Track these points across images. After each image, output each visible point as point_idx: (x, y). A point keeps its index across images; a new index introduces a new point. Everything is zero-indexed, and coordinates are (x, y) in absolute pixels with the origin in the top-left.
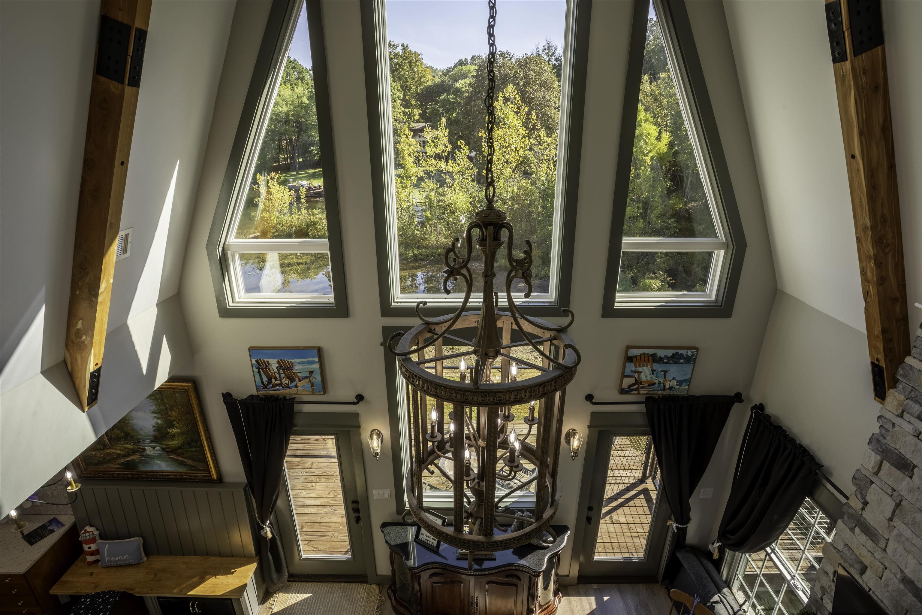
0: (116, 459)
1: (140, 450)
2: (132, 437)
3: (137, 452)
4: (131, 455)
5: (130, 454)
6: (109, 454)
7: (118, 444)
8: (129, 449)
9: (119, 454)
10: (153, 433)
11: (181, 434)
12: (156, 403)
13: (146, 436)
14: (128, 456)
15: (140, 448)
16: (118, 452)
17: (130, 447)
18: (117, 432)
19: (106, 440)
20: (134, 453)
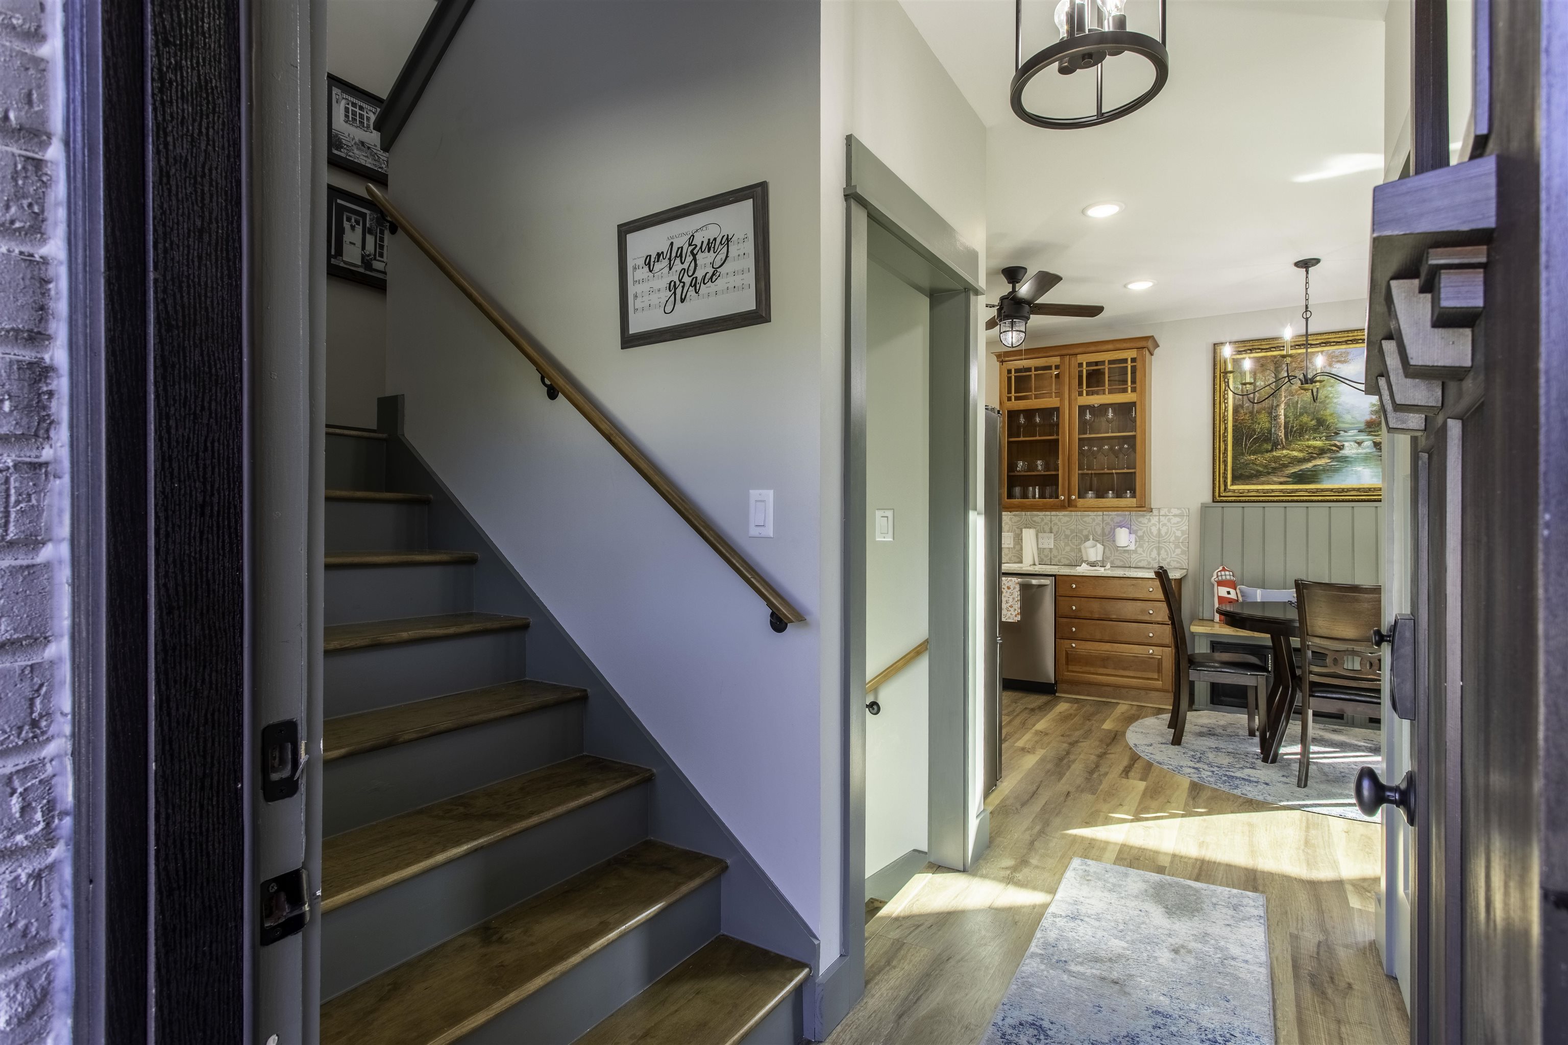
1: (1334, 448)
4: (1315, 458)
7: (1300, 440)
8: (1315, 447)
9: (1294, 458)
14: (1309, 460)
15: (1335, 445)
16: (1295, 453)
17: (1318, 443)
18: (1305, 419)
19: (1282, 434)
20: (1321, 454)
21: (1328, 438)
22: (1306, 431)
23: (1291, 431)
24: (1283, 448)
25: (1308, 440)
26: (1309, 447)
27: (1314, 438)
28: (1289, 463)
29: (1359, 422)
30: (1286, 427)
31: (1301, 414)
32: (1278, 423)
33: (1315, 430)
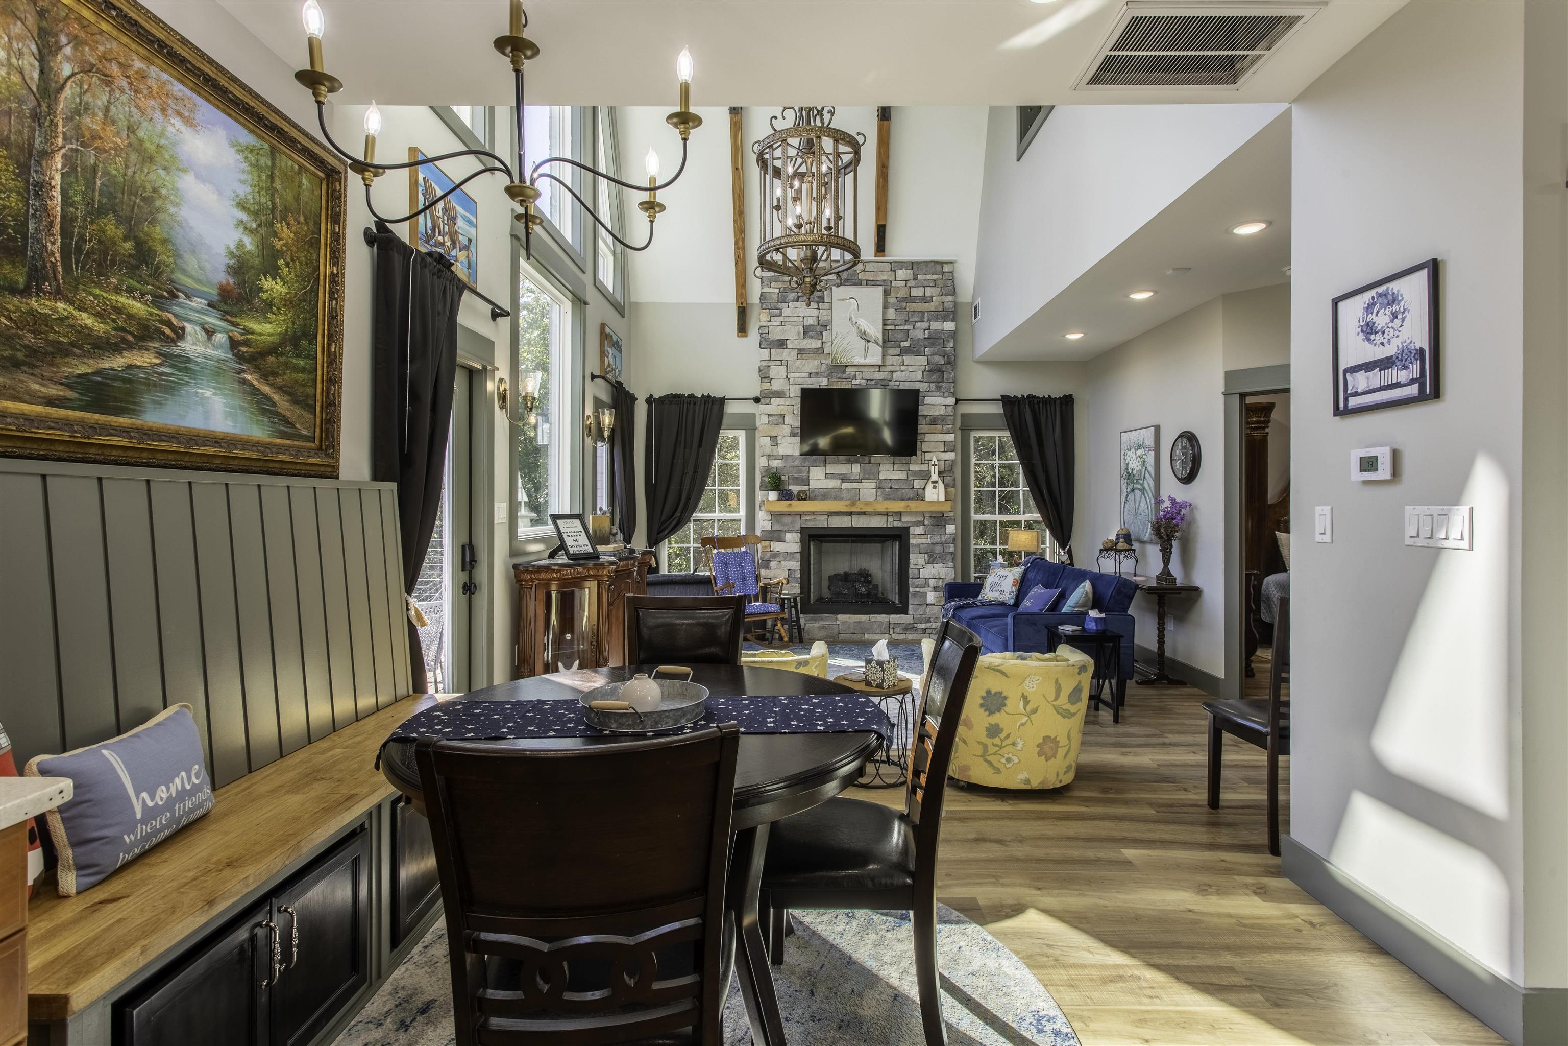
0: (62, 351)
1: (168, 331)
2: (157, 272)
3: (152, 339)
4: (130, 347)
5: (124, 340)
6: (38, 322)
7: (99, 285)
8: (130, 316)
9: (85, 333)
10: (222, 277)
11: (288, 303)
12: (256, 179)
13: (198, 281)
14: (116, 347)
15: (169, 324)
16: (87, 319)
17: (137, 307)
18: (112, 228)
19: (55, 247)
20: (142, 338)
21: (158, 301)
22: (113, 262)
23: (79, 250)
24: (58, 294)
25: (117, 290)
26: (118, 310)
27: (130, 291)
28: (72, 344)
29: (209, 283)
30: (66, 233)
31: (102, 212)
32: (45, 209)
33: (133, 270)
